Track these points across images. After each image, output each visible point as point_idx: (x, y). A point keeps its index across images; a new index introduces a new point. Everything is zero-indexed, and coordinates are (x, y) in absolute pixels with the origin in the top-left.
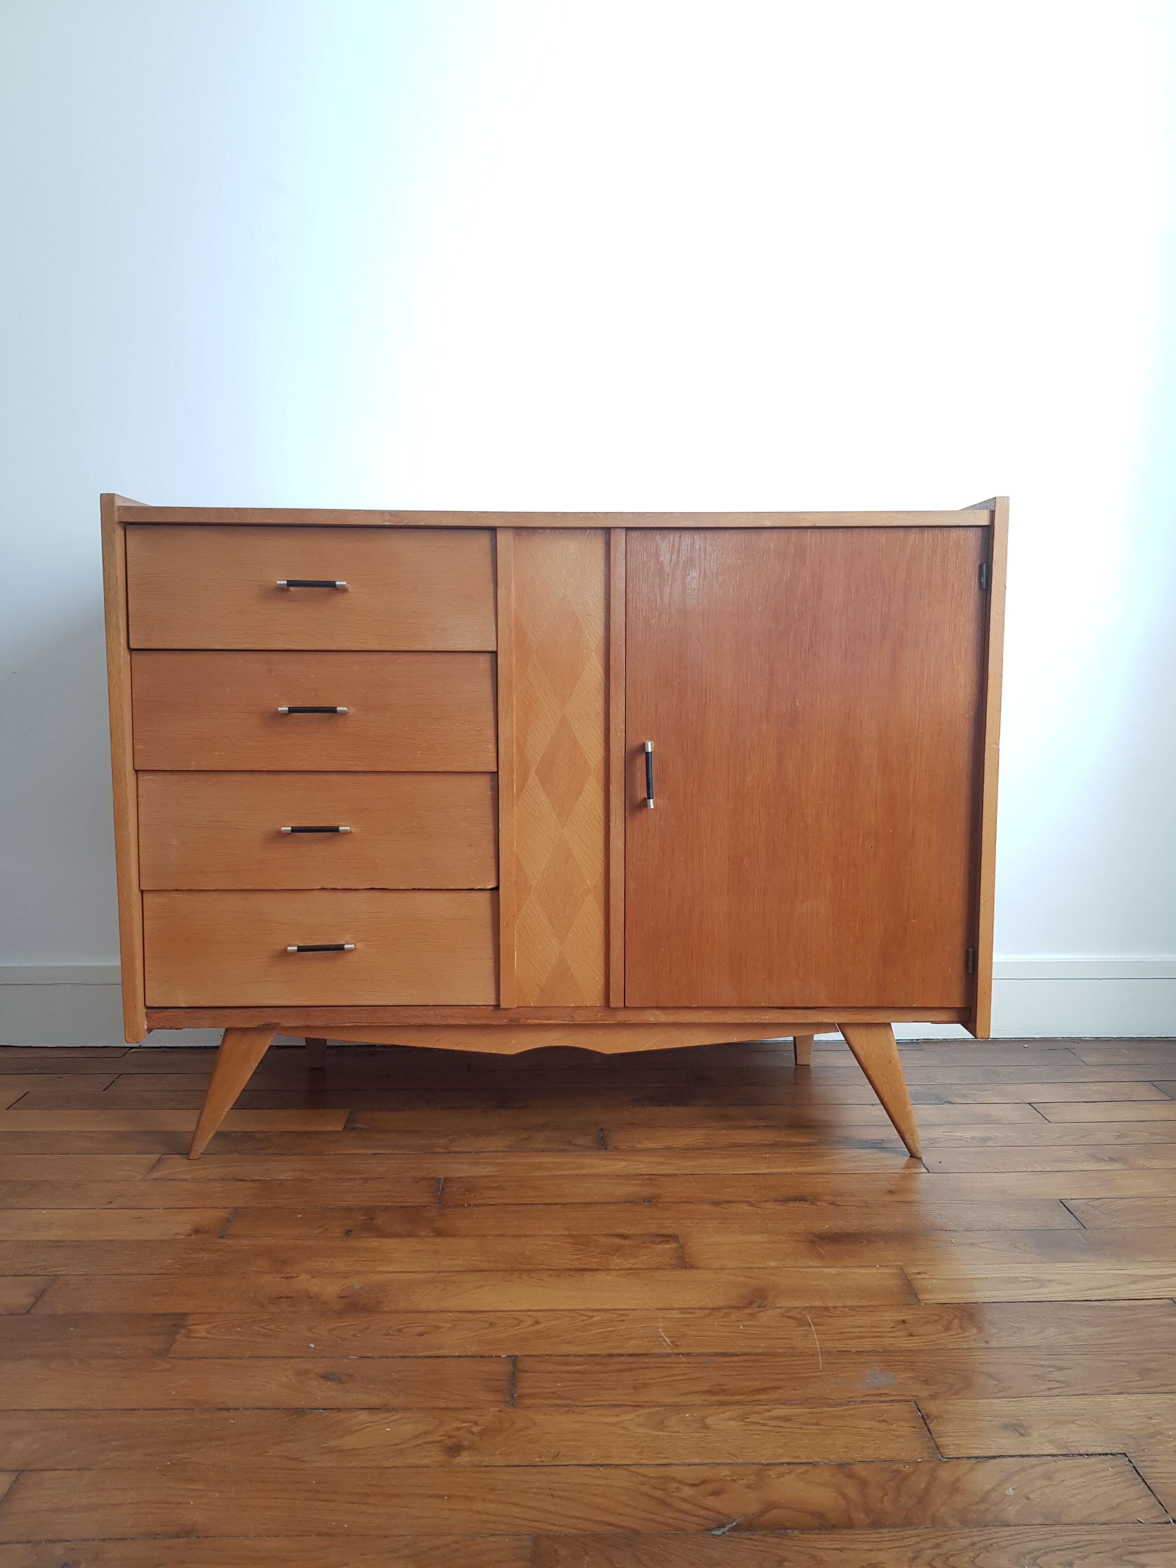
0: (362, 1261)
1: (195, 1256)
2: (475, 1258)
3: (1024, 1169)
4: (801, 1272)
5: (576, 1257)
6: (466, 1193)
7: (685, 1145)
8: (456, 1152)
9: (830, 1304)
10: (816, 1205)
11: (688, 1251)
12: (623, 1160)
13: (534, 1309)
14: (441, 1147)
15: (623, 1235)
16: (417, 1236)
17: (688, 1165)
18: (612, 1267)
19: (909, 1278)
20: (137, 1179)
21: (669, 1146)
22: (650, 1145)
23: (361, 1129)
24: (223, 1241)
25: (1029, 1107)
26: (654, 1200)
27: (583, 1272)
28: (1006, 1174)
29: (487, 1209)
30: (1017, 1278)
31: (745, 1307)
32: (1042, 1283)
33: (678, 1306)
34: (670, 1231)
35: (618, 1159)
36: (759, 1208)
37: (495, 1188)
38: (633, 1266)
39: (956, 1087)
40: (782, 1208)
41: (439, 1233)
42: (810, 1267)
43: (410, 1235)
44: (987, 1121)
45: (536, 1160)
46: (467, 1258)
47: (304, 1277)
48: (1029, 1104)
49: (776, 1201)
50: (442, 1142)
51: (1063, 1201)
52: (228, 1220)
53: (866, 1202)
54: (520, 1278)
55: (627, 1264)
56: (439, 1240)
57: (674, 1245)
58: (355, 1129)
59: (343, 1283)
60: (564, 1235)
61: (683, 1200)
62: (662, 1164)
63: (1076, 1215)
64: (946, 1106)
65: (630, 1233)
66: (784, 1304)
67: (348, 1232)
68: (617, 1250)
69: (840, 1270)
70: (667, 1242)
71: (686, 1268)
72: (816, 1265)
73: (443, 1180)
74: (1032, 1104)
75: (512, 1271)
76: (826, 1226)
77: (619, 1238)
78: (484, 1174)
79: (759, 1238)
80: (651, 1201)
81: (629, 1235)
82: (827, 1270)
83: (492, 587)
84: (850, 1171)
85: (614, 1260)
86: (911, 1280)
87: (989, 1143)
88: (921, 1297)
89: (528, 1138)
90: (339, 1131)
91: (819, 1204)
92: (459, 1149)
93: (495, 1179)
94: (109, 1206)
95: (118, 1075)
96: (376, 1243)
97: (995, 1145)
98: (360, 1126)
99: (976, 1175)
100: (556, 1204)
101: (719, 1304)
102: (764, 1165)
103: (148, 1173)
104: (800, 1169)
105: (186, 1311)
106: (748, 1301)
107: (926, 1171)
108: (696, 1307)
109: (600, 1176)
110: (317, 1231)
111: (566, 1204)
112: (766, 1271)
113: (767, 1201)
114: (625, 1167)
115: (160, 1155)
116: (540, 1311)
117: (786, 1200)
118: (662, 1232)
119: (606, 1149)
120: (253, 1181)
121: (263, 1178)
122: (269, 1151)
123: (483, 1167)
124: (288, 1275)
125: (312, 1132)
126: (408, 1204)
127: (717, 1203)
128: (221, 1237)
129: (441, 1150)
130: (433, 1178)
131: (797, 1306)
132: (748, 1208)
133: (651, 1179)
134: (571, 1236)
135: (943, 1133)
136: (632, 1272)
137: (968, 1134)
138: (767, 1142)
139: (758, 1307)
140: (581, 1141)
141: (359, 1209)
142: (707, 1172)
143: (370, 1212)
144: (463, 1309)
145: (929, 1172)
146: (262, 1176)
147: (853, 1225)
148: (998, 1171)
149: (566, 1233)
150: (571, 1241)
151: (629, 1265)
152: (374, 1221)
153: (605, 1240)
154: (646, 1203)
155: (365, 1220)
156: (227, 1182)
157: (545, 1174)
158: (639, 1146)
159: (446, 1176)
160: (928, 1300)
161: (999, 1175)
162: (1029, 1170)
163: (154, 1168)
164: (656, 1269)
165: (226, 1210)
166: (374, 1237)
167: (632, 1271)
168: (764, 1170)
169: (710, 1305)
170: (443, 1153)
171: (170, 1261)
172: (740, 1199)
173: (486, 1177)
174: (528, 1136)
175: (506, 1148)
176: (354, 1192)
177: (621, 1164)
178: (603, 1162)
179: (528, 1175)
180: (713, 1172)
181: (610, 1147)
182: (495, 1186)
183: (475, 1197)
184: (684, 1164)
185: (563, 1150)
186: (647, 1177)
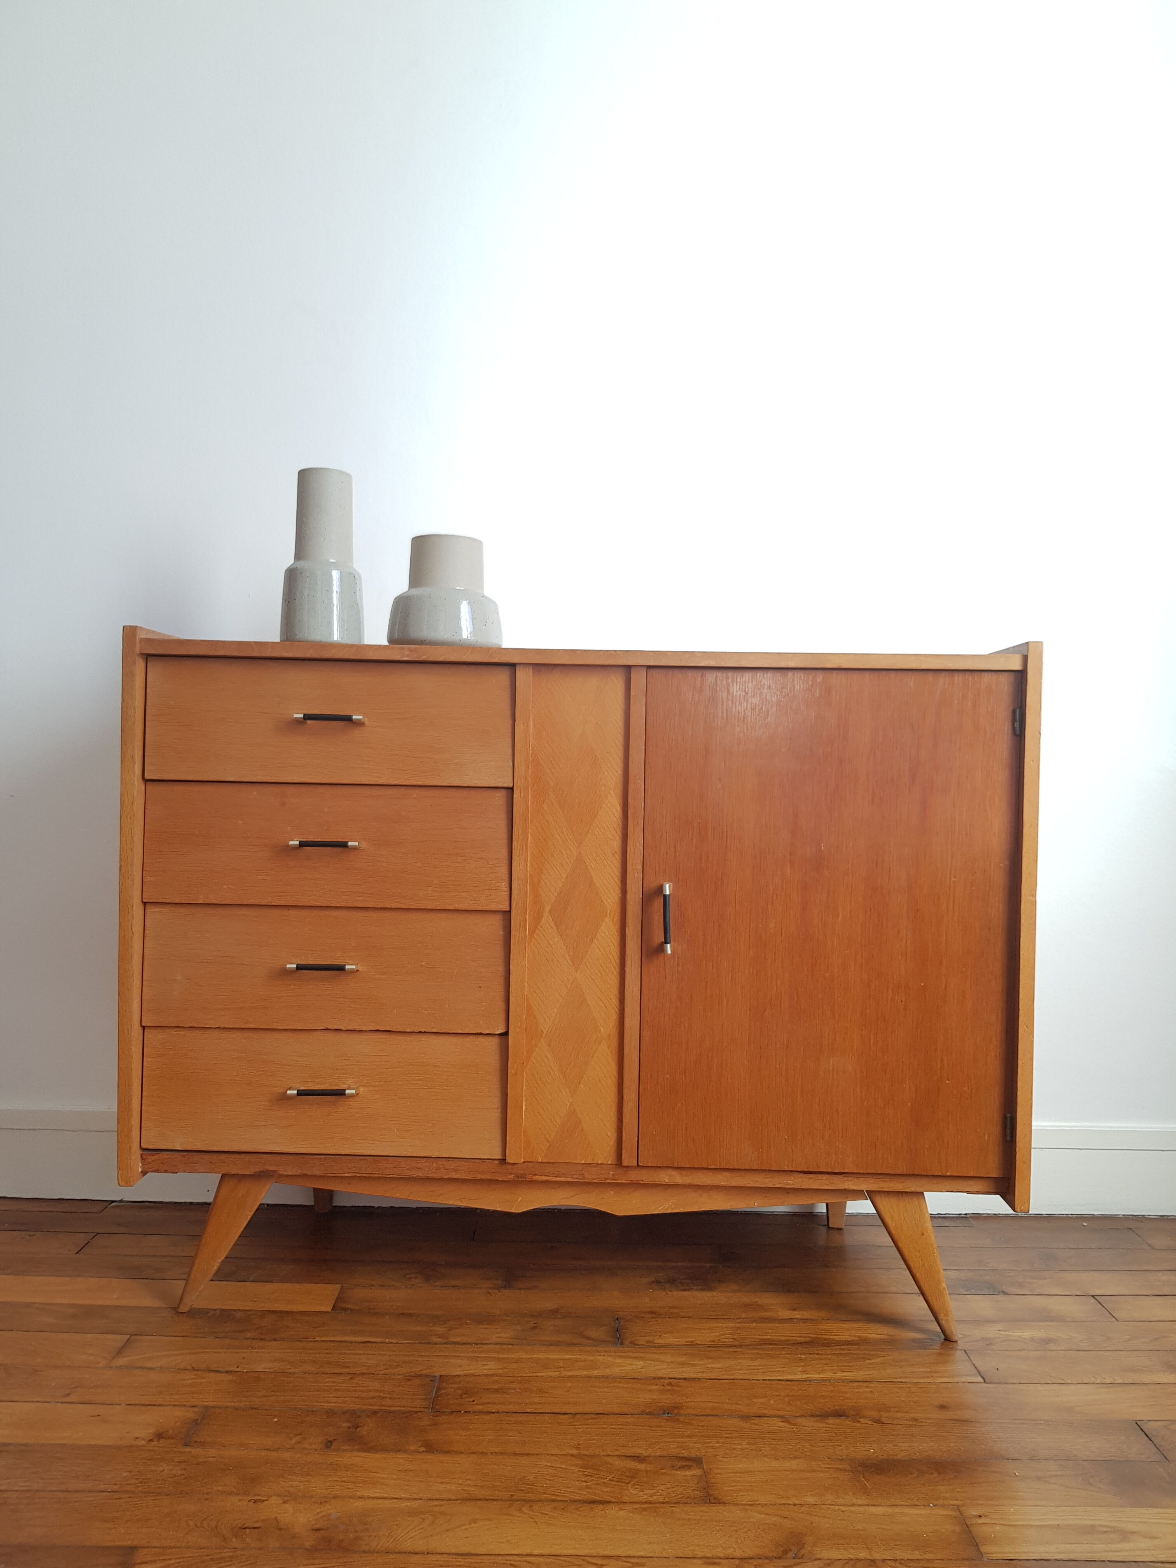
0: (342, 1481)
1: (153, 1468)
2: (469, 1482)
3: (1093, 1380)
4: (843, 1511)
5: (585, 1484)
6: (464, 1396)
7: (710, 1341)
8: (455, 1343)
9: (877, 1555)
10: (858, 1422)
11: (713, 1481)
12: (642, 1359)
13: (535, 1552)
14: (439, 1336)
15: (638, 1457)
16: (405, 1452)
17: (714, 1367)
18: (626, 1499)
19: (968, 1523)
20: (100, 1365)
21: (693, 1342)
22: (671, 1339)
23: (351, 1310)
24: (187, 1449)
25: (1093, 1300)
26: (676, 1411)
27: (592, 1505)
28: (1072, 1387)
29: (487, 1417)
30: (1093, 1526)
31: (780, 1558)
32: (1125, 1535)
33: (701, 1554)
34: (693, 1454)
35: (635, 1358)
36: (794, 1424)
37: (497, 1391)
38: (650, 1499)
39: (1011, 1274)
40: (820, 1423)
41: (431, 1448)
42: (853, 1505)
43: (399, 1449)
44: (1047, 1317)
45: (543, 1356)
46: (460, 1481)
47: (274, 1500)
48: (1093, 1296)
49: (813, 1415)
50: (440, 1329)
51: (1138, 1422)
52: (195, 1421)
53: (915, 1420)
54: (520, 1510)
55: (644, 1495)
56: (429, 1457)
57: (697, 1472)
58: (345, 1309)
59: (318, 1511)
60: (572, 1455)
61: (708, 1412)
62: (683, 1364)
63: (1156, 1442)
64: (1001, 1297)
65: (647, 1454)
66: (825, 1554)
67: (329, 1444)
68: (632, 1476)
69: (889, 1510)
70: (689, 1467)
71: (710, 1503)
72: (860, 1502)
73: (438, 1377)
74: (1095, 1297)
75: (512, 1500)
76: (872, 1450)
77: (634, 1460)
78: (485, 1372)
79: (794, 1464)
80: (671, 1412)
81: (648, 1456)
82: (873, 1510)
83: (510, 722)
84: (896, 1378)
85: (629, 1490)
86: (970, 1525)
87: (1051, 1346)
88: (983, 1549)
89: (535, 1327)
90: (327, 1312)
91: (862, 1420)
92: (458, 1339)
93: (496, 1378)
94: (67, 1399)
95: (95, 1234)
96: (359, 1458)
97: (1059, 1348)
98: (350, 1306)
99: (1039, 1387)
100: (564, 1414)
101: (750, 1551)
102: (800, 1369)
103: (114, 1358)
104: (839, 1375)
105: (135, 1543)
106: (782, 1549)
107: (982, 1380)
108: (721, 1555)
109: (614, 1379)
110: (294, 1441)
111: (576, 1414)
112: (803, 1509)
113: (803, 1416)
114: (642, 1368)
115: (129, 1336)
116: (542, 1555)
117: (824, 1415)
118: (685, 1453)
119: (622, 1344)
120: (227, 1372)
121: (238, 1369)
122: (249, 1335)
123: (484, 1363)
124: (256, 1498)
125: (297, 1313)
126: (398, 1408)
127: (746, 1418)
128: (186, 1445)
129: (437, 1340)
130: (427, 1376)
131: (839, 1557)
132: (782, 1424)
133: (671, 1383)
134: (579, 1456)
135: (999, 1332)
136: (649, 1507)
137: (1027, 1334)
138: (802, 1340)
139: (794, 1558)
140: (594, 1333)
141: (343, 1413)
142: (736, 1377)
143: (354, 1416)
144: (453, 1551)
145: (985, 1382)
146: (238, 1367)
147: (902, 1449)
148: (1063, 1382)
149: (574, 1452)
150: (580, 1462)
151: (645, 1497)
152: (358, 1429)
153: (618, 1463)
154: (666, 1415)
155: (349, 1428)
156: (199, 1373)
157: (553, 1374)
158: (659, 1341)
159: (442, 1373)
160: (992, 1553)
161: (1064, 1387)
162: (1098, 1381)
163: (120, 1352)
164: (675, 1503)
165: (195, 1409)
166: (358, 1450)
167: (650, 1505)
168: (800, 1376)
169: (738, 1554)
170: (441, 1344)
171: (126, 1474)
172: (772, 1412)
173: (487, 1375)
174: (536, 1325)
175: (511, 1340)
176: (338, 1390)
177: (639, 1363)
178: (618, 1360)
179: (534, 1375)
180: (742, 1377)
181: (627, 1342)
182: (496, 1387)
183: (473, 1401)
184: (710, 1366)
185: (574, 1344)
186: (667, 1381)
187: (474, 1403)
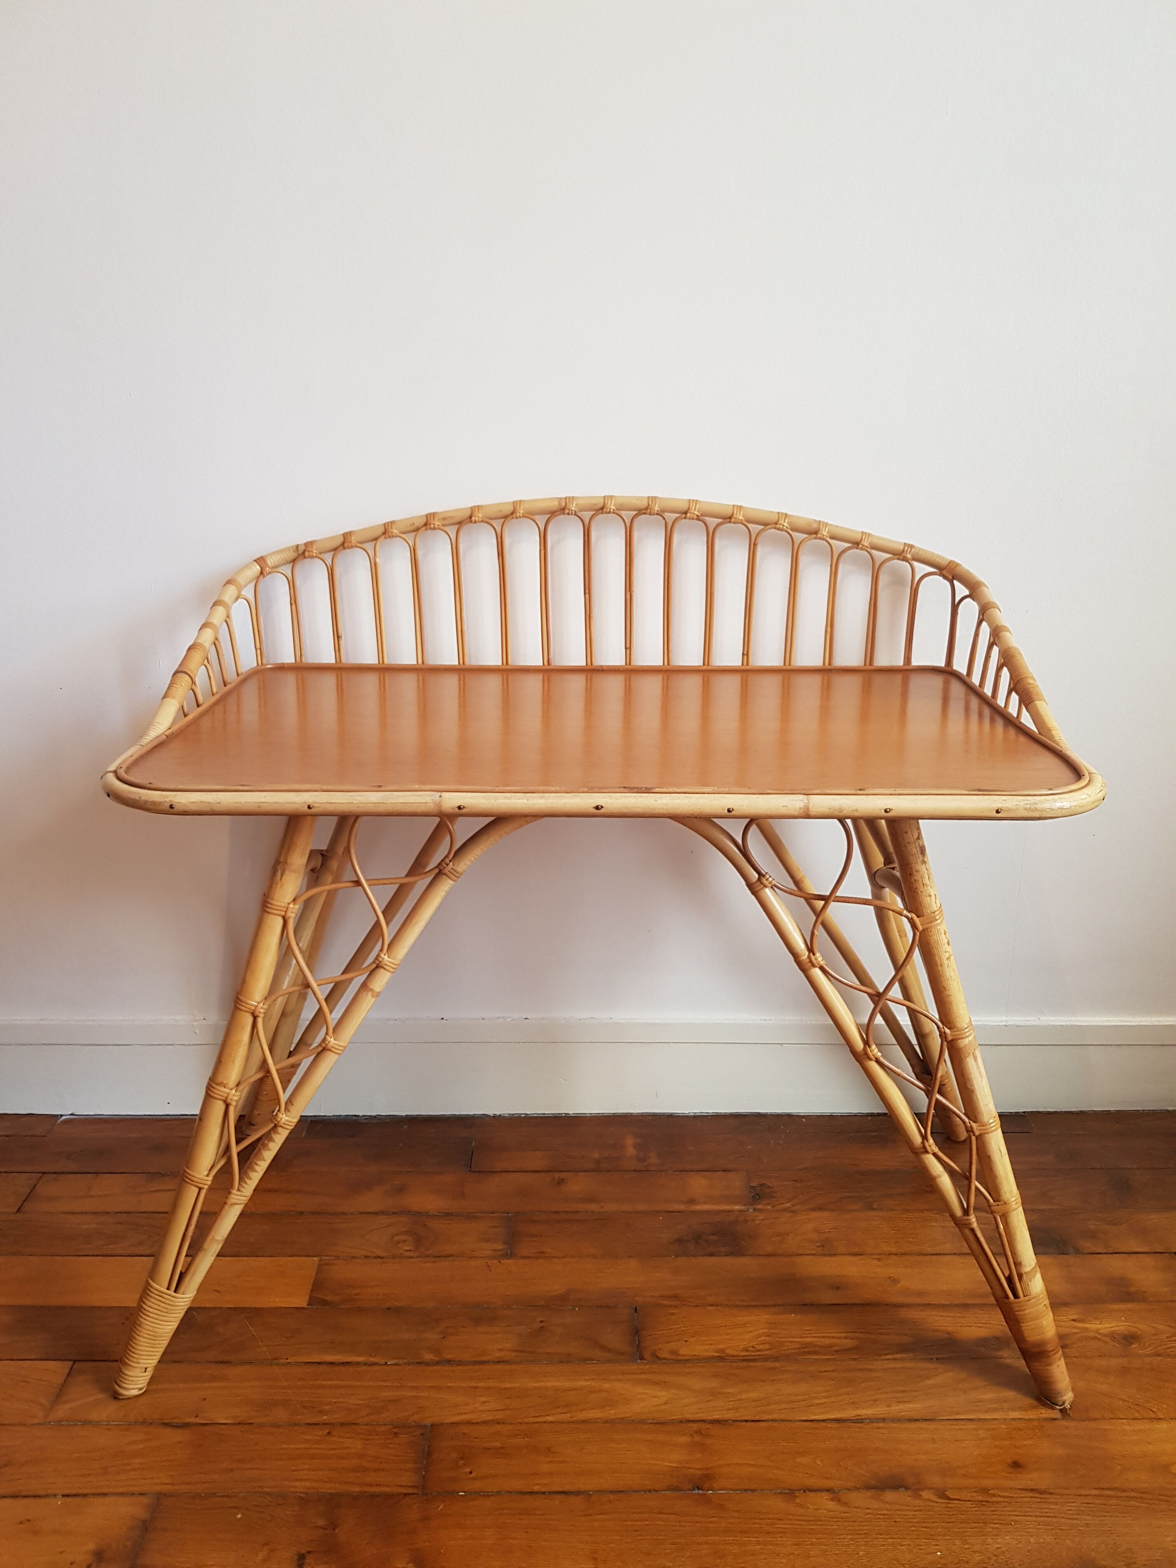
6: (461, 1462)
7: (744, 1349)
8: (449, 1362)
10: (919, 1497)
12: (667, 1384)
14: (431, 1349)
17: (749, 1399)
20: (36, 1421)
21: (722, 1351)
22: (698, 1347)
23: (331, 1304)
26: (707, 1486)
28: (1164, 1425)
29: (487, 1503)
35: (658, 1383)
36: (845, 1504)
37: (498, 1452)
40: (876, 1504)
45: (551, 1383)
49: (868, 1488)
50: (432, 1336)
52: (144, 1525)
53: (985, 1491)
58: (323, 1303)
61: (746, 1484)
62: (713, 1395)
64: (1071, 1259)
73: (429, 1429)
78: (484, 1416)
80: (702, 1487)
87: (1135, 1348)
89: (541, 1330)
90: (303, 1308)
91: (925, 1494)
92: (453, 1355)
93: (498, 1427)
95: (40, 1175)
97: (1144, 1352)
98: (329, 1298)
99: (1127, 1426)
100: (577, 1493)
102: (848, 1401)
103: (53, 1405)
104: (895, 1408)
109: (634, 1423)
110: (261, 1557)
113: (856, 1489)
115: (71, 1363)
117: (879, 1487)
119: (642, 1358)
120: (185, 1426)
122: (211, 1354)
123: (483, 1399)
125: (268, 1311)
126: (383, 1488)
127: (790, 1494)
129: (428, 1356)
130: (416, 1426)
132: (832, 1505)
133: (700, 1431)
135: (1073, 1322)
137: (1105, 1326)
140: (609, 1338)
141: (318, 1501)
142: (775, 1416)
143: (331, 1506)
145: (1064, 1418)
146: (197, 1417)
148: (1153, 1415)
152: (337, 1530)
154: (697, 1492)
155: (325, 1528)
156: (151, 1429)
157: (564, 1417)
158: (685, 1351)
159: (434, 1420)
163: (59, 1395)
165: (145, 1500)
168: (848, 1413)
170: (433, 1363)
173: (485, 1422)
174: (541, 1324)
175: (514, 1354)
176: (312, 1457)
177: (660, 1394)
178: (639, 1389)
179: (542, 1419)
180: (782, 1416)
181: (647, 1354)
182: (498, 1444)
183: (471, 1473)
184: (744, 1396)
185: (585, 1360)
186: (695, 1426)
187: (472, 1476)
